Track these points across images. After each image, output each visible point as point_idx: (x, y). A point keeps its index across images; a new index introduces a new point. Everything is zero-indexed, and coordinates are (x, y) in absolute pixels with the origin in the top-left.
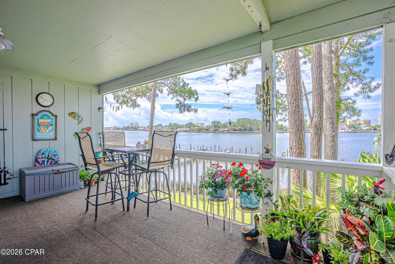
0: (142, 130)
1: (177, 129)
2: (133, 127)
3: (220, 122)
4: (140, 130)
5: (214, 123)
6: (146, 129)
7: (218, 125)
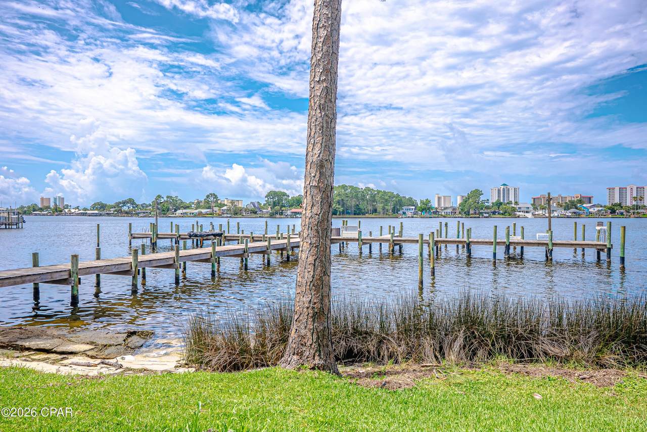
0: (78, 214)
1: (176, 210)
2: (48, 208)
3: (284, 194)
4: (71, 214)
5: (272, 194)
6: (88, 212)
7: (280, 200)
